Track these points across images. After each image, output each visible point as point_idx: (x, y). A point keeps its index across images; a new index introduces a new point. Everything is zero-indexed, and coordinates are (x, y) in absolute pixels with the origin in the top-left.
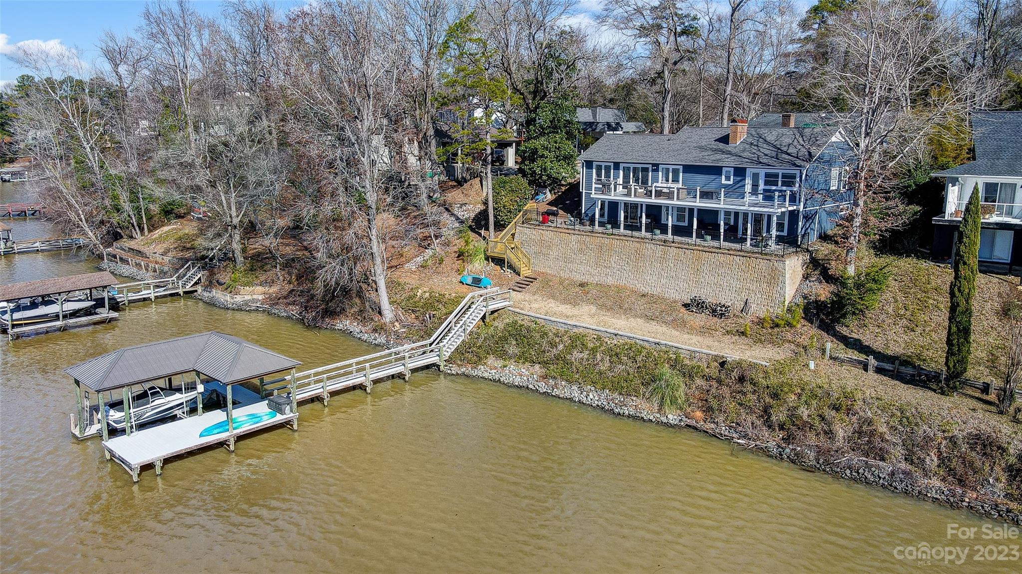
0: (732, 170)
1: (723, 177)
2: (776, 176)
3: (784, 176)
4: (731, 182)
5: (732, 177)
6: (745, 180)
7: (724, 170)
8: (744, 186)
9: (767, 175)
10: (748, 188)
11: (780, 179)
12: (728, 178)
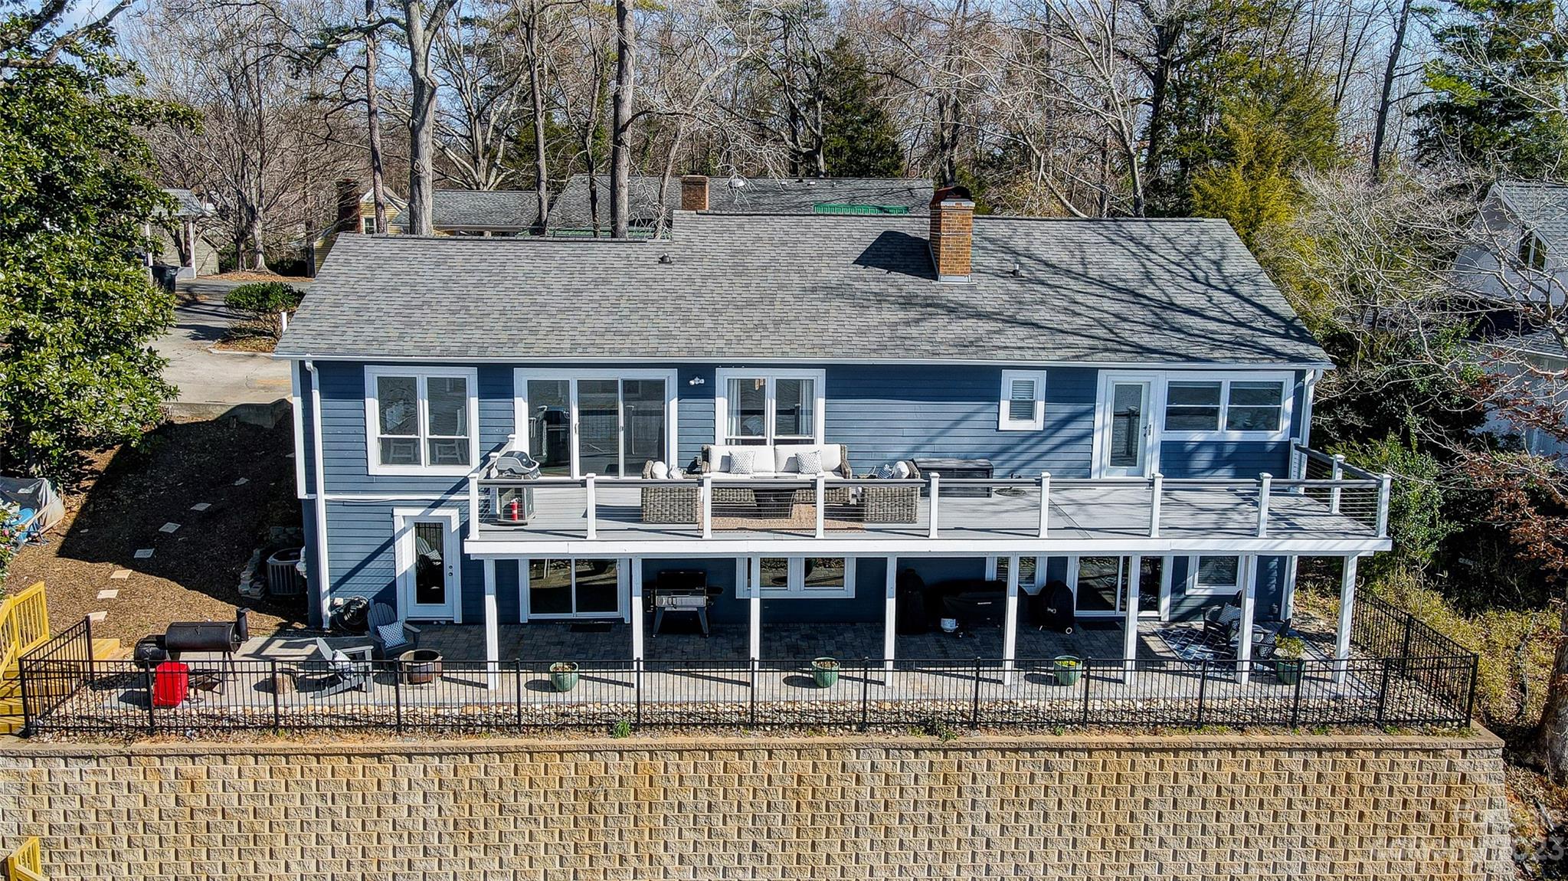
0: (1040, 379)
1: (1005, 406)
2: (1211, 392)
3: (1239, 393)
4: (1037, 424)
5: (1040, 406)
6: (1091, 412)
7: (1008, 379)
8: (1089, 434)
9: (1176, 392)
10: (1102, 442)
11: (1224, 406)
12: (1022, 409)
